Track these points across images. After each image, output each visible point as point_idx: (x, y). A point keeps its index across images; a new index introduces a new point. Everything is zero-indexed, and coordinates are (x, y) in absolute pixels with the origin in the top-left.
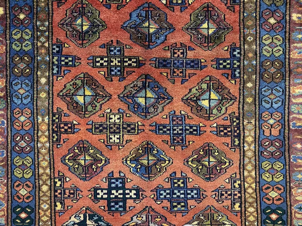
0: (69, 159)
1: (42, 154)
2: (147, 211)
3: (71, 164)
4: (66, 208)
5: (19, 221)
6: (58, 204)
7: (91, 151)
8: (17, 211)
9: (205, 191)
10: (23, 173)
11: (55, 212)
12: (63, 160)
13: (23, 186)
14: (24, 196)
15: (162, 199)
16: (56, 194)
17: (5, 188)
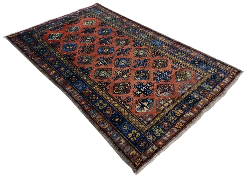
0: (116, 91)
1: (105, 96)
2: (159, 87)
3: (118, 92)
4: (131, 106)
5: (117, 123)
6: (126, 106)
7: (121, 84)
8: (113, 120)
9: (169, 70)
10: (103, 106)
11: (128, 110)
12: (114, 93)
13: (107, 110)
14: (110, 113)
15: (159, 80)
16: (122, 104)
17: (100, 116)
